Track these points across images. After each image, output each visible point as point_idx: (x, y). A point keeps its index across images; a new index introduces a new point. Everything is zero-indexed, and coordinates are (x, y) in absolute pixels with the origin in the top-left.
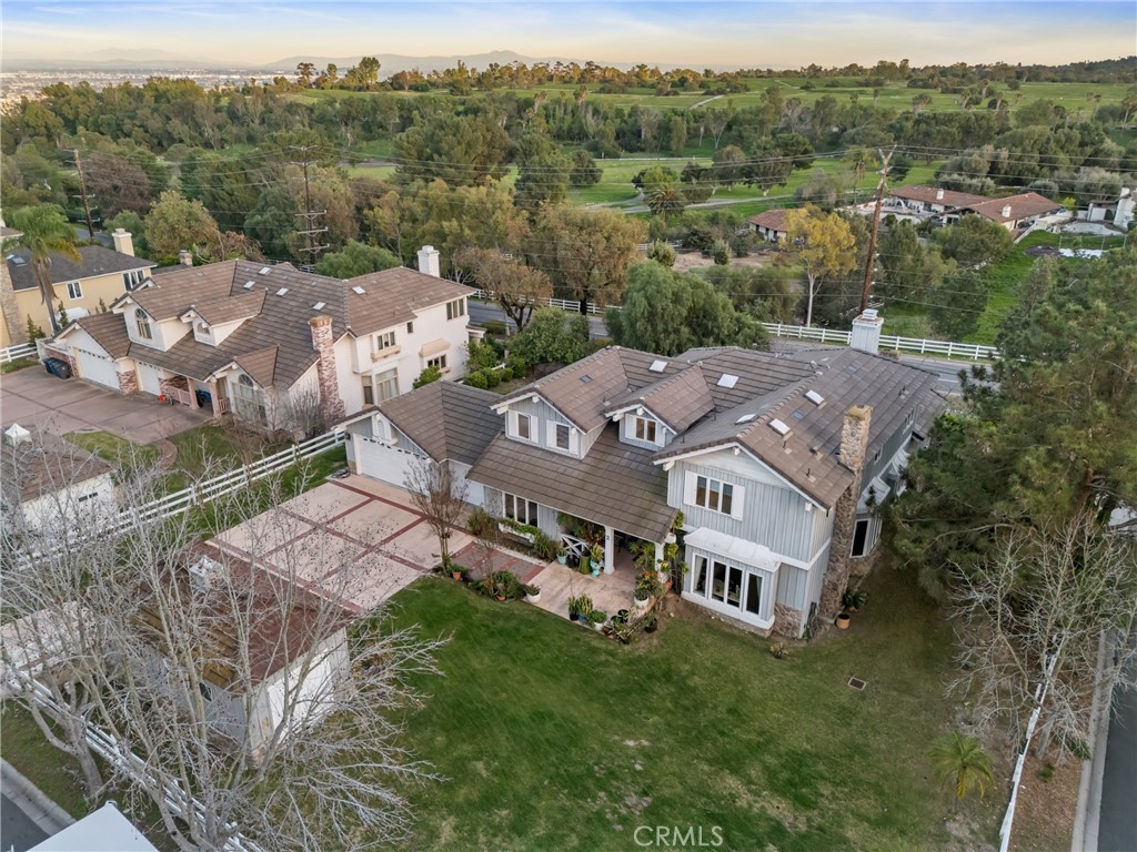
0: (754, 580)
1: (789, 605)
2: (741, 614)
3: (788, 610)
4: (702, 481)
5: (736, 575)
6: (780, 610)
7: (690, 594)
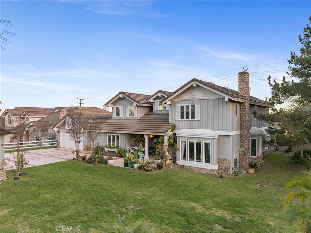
0: (207, 145)
1: (224, 158)
2: (202, 165)
3: (224, 160)
4: (182, 107)
5: (199, 145)
6: (220, 161)
7: (180, 161)
